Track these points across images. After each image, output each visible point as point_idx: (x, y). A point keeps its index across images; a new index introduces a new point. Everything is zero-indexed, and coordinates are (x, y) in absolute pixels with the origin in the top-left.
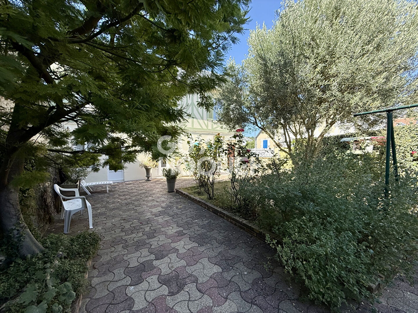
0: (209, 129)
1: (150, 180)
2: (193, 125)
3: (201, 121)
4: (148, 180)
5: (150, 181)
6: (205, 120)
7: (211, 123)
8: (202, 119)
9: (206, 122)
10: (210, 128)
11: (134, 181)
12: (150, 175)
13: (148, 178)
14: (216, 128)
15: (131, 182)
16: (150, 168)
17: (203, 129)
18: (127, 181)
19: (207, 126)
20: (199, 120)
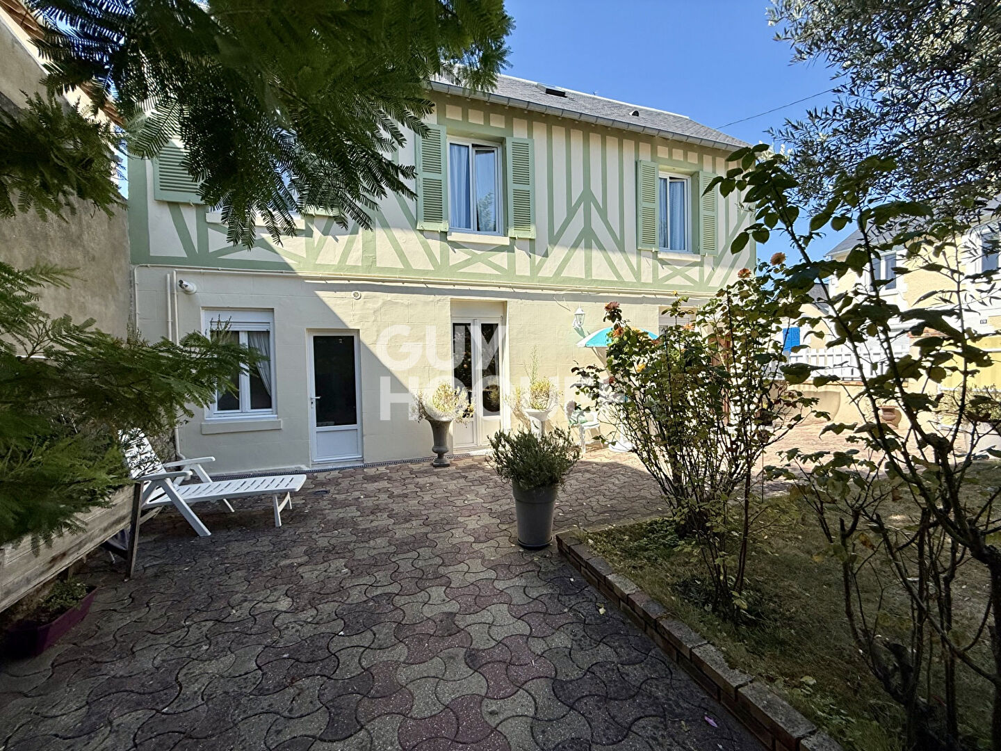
0: (644, 284)
1: (448, 462)
2: (588, 270)
3: (617, 257)
4: (440, 463)
5: (448, 465)
6: (632, 253)
7: (651, 261)
8: (622, 249)
9: (633, 259)
10: (647, 277)
11: (396, 463)
12: (448, 445)
13: (441, 455)
14: (668, 278)
15: (382, 469)
16: (448, 423)
17: (623, 282)
18: (373, 465)
19: (637, 273)
20: (611, 254)
